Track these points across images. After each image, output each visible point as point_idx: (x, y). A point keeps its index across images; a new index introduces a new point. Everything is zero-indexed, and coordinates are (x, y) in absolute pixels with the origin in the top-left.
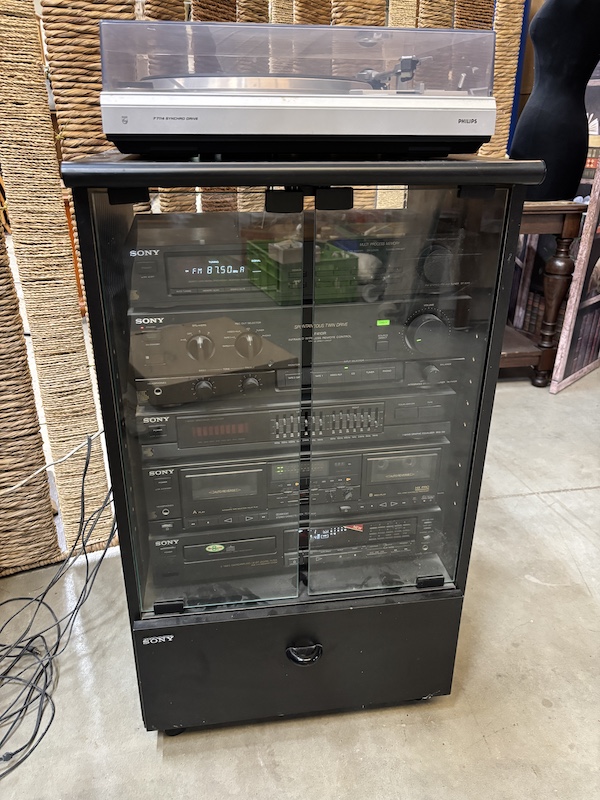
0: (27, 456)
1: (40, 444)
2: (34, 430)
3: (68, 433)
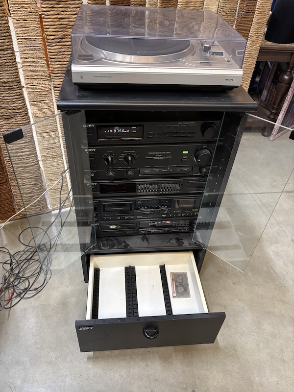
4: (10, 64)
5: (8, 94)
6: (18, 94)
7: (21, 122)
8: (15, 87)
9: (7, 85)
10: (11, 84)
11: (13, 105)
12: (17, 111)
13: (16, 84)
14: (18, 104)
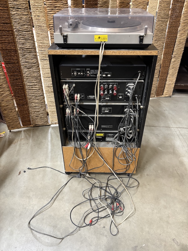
0: (41, 100)
1: (44, 98)
2: (43, 95)
3: (50, 96)
4: (31, 39)
5: (29, 55)
6: (34, 55)
7: (35, 71)
8: (33, 51)
9: (29, 50)
10: (31, 50)
11: (31, 61)
12: (33, 64)
13: (33, 50)
14: (34, 61)
